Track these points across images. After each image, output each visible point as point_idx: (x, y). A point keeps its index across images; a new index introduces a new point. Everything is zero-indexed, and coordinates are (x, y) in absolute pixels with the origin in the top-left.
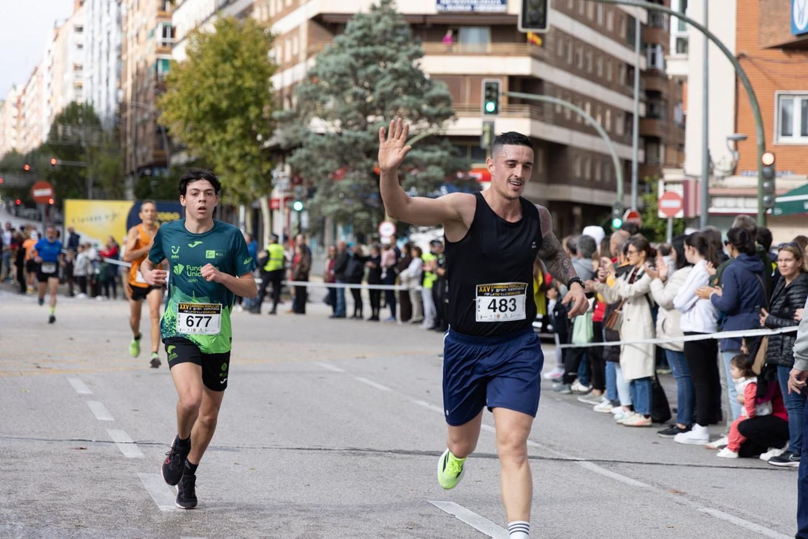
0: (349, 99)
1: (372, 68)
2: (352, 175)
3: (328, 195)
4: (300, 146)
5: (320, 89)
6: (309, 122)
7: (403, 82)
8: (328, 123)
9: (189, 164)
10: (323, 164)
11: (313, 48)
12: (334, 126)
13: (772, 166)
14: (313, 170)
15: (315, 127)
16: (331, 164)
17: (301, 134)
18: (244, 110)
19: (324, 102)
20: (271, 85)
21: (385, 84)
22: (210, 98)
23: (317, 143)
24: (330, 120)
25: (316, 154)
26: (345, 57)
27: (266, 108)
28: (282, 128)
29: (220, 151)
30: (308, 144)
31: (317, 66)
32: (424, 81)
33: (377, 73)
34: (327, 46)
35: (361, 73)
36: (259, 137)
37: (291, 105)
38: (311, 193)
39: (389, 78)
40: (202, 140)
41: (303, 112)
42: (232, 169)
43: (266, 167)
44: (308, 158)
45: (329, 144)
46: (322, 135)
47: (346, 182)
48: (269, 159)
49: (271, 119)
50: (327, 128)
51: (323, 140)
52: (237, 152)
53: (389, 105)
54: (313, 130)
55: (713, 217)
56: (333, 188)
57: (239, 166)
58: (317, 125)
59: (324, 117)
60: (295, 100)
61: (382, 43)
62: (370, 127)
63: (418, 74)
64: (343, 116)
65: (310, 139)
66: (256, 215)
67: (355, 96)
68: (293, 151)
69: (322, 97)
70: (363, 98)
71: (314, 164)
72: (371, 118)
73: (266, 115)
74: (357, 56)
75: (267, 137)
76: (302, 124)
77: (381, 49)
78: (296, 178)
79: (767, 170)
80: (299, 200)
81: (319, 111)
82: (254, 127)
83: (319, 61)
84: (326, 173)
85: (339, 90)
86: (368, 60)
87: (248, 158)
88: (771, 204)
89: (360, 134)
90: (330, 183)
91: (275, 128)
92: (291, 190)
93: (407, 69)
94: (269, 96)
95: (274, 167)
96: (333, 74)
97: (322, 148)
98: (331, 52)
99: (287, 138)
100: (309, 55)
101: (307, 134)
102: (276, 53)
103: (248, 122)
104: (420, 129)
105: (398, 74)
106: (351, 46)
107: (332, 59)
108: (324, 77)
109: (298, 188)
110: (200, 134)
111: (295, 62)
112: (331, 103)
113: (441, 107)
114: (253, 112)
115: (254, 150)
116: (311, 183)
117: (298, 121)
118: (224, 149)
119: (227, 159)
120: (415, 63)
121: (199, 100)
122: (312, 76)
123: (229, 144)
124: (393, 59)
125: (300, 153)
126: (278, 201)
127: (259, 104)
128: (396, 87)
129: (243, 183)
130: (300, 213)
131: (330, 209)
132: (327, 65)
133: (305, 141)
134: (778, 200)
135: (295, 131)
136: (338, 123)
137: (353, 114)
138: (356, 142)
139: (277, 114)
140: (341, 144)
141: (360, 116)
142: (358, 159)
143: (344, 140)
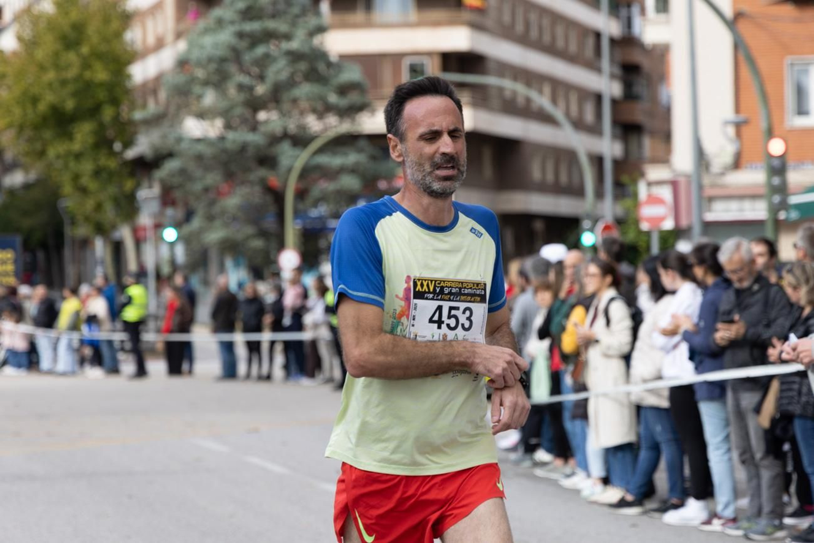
0: (232, 91)
1: (260, 50)
2: (240, 190)
3: (210, 218)
4: (170, 155)
5: (193, 80)
6: (181, 122)
7: (303, 66)
8: (205, 124)
9: (27, 187)
10: (202, 178)
11: (183, 26)
12: (214, 127)
13: (782, 157)
14: (189, 187)
15: (191, 131)
16: (213, 178)
17: (170, 141)
18: (94, 111)
19: (200, 97)
20: (129, 77)
21: (279, 70)
22: (49, 98)
23: (192, 152)
24: (209, 120)
25: (192, 166)
26: (226, 36)
27: (124, 107)
28: (146, 133)
29: (66, 166)
30: (181, 152)
31: (189, 51)
32: (329, 64)
33: (267, 56)
34: (202, 24)
35: (247, 57)
36: (117, 146)
37: (157, 102)
38: (189, 216)
39: (282, 63)
40: (42, 154)
41: (172, 109)
42: (84, 191)
43: (129, 184)
44: (183, 172)
45: (208, 151)
46: (199, 140)
47: (233, 201)
48: (132, 174)
49: (131, 123)
50: (205, 130)
51: (201, 148)
52: (87, 167)
53: (286, 96)
54: (186, 135)
55: (709, 227)
56: (217, 209)
57: (92, 185)
58: (193, 127)
59: (201, 115)
60: (162, 96)
61: (274, 16)
62: (261, 128)
63: (321, 55)
64: (225, 113)
65: (184, 145)
66: (117, 249)
67: (241, 87)
68: (161, 163)
69: (197, 89)
70: (251, 89)
71: (190, 178)
72: (262, 116)
73: (124, 117)
74: (241, 35)
75: (128, 144)
76: (172, 126)
77: (271, 24)
78: (167, 198)
79: (776, 163)
81: (194, 108)
82: (110, 133)
83: (191, 45)
84: (206, 190)
85: (219, 80)
86: (255, 40)
87: (104, 175)
88: (784, 205)
89: (249, 137)
90: (212, 203)
91: (135, 133)
92: (161, 214)
93: (306, 49)
94: (127, 92)
95: (138, 186)
96: (210, 60)
97: (199, 158)
98: (206, 31)
99: (153, 146)
100: (179, 35)
101: (179, 140)
102: (134, 36)
103: (102, 127)
104: (327, 128)
105: (295, 57)
106: (232, 23)
107: (208, 41)
108: (199, 64)
109: (170, 212)
110: (38, 146)
111: (160, 45)
112: (209, 98)
113: (354, 98)
114: (108, 113)
115: (112, 164)
116: (186, 204)
117: (165, 123)
118: (72, 164)
119: (76, 177)
120: (316, 40)
121: (35, 100)
122: (182, 63)
123: (78, 156)
124: (288, 37)
125: (171, 166)
126: (145, 229)
127: (115, 102)
128: (292, 75)
129: (99, 207)
130: (172, 245)
131: (214, 236)
132: (202, 47)
133: (176, 148)
134: (794, 200)
135: (164, 137)
136: (219, 123)
137: (239, 111)
138: (244, 148)
139: (138, 115)
140: (225, 151)
141: (247, 113)
142: (248, 170)
143: (229, 145)
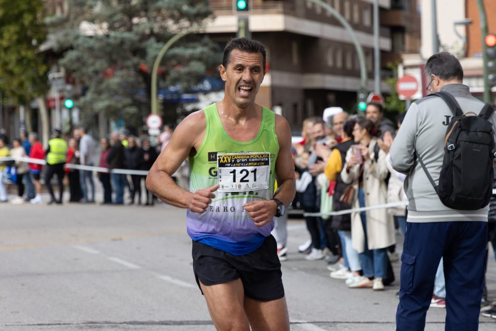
0: (114, 3)
2: (119, 73)
3: (99, 93)
4: (71, 48)
6: (78, 25)
8: (95, 27)
10: (93, 64)
12: (101, 28)
13: (494, 47)
14: (84, 70)
15: (85, 30)
16: (100, 64)
17: (71, 38)
18: (18, 18)
19: (91, 7)
23: (86, 45)
24: (98, 23)
25: (86, 56)
27: (39, 15)
28: (54, 33)
30: (78, 46)
36: (34, 42)
37: (62, 11)
38: (84, 91)
41: (72, 17)
42: (11, 73)
43: (42, 69)
44: (78, 59)
45: (97, 45)
46: (91, 37)
47: (115, 80)
48: (45, 62)
49: (44, 25)
50: (95, 30)
51: (92, 42)
52: (14, 57)
53: (152, 7)
54: (82, 33)
56: (103, 86)
57: (17, 69)
58: (87, 28)
59: (92, 21)
60: (66, 7)
62: (135, 29)
64: (109, 19)
65: (80, 41)
66: (35, 114)
68: (64, 53)
69: (90, 2)
70: (127, 2)
71: (84, 64)
72: (135, 20)
73: (39, 21)
75: (41, 41)
76: (72, 27)
78: (69, 78)
79: (490, 51)
80: (69, 98)
81: (87, 15)
82: (29, 33)
84: (96, 72)
87: (25, 62)
89: (127, 35)
90: (100, 82)
91: (47, 33)
94: (41, 4)
95: (49, 69)
97: (91, 49)
99: (58, 42)
101: (77, 37)
103: (23, 29)
104: (181, 29)
109: (69, 87)
112: (99, 8)
114: (27, 19)
115: (30, 54)
116: (82, 83)
117: (68, 25)
118: (2, 54)
123: (6, 49)
125: (71, 55)
126: (54, 100)
127: (33, 11)
129: (21, 85)
130: (70, 110)
131: (102, 104)
133: (75, 43)
135: (66, 35)
136: (105, 25)
137: (119, 17)
138: (122, 42)
139: (48, 20)
140: (108, 44)
141: (126, 18)
142: (125, 58)
143: (111, 41)
